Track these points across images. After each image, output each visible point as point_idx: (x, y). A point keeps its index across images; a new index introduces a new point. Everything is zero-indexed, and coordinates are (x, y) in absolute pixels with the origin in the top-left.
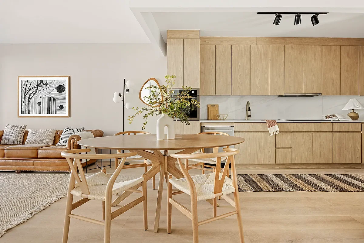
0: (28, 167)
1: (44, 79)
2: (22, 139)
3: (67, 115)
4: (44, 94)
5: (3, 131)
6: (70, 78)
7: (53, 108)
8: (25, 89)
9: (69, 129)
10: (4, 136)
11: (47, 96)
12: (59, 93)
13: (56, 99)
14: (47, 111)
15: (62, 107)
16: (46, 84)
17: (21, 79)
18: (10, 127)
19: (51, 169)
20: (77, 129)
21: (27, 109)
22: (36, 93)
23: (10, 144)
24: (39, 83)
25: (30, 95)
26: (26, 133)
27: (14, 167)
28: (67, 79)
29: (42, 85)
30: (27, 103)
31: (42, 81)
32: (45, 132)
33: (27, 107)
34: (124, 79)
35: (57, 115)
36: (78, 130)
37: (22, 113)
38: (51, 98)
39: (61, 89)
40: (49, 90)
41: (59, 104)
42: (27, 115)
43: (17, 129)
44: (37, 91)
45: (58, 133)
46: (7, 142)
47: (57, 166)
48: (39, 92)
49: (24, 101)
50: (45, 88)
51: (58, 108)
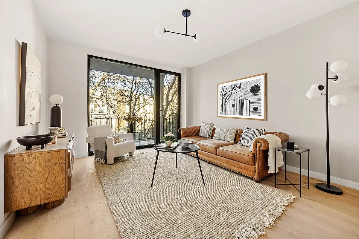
0: (216, 161)
1: (238, 82)
2: (211, 134)
3: (262, 117)
4: (238, 96)
5: (200, 127)
6: (266, 76)
7: (246, 109)
8: (222, 93)
9: (249, 129)
10: (201, 130)
11: (240, 98)
12: (253, 94)
13: (249, 100)
14: (241, 113)
15: (256, 109)
16: (240, 87)
17: (220, 86)
18: (204, 123)
19: (235, 169)
20: (258, 130)
21: (224, 111)
22: (230, 96)
23: (204, 137)
24: (233, 87)
25: (226, 98)
26: (214, 129)
27: (206, 157)
28: (262, 77)
29: (236, 88)
30: (224, 106)
31: (235, 85)
32: (228, 130)
33: (223, 109)
34: (327, 64)
35: (251, 117)
36: (259, 132)
37: (221, 113)
38: (245, 99)
39: (255, 89)
40: (243, 92)
41: (252, 106)
42: (224, 115)
43: (208, 126)
44: (231, 94)
45: (238, 132)
46: (202, 135)
47: (240, 168)
48: (234, 94)
49: (222, 104)
50: (239, 90)
51: (252, 109)
